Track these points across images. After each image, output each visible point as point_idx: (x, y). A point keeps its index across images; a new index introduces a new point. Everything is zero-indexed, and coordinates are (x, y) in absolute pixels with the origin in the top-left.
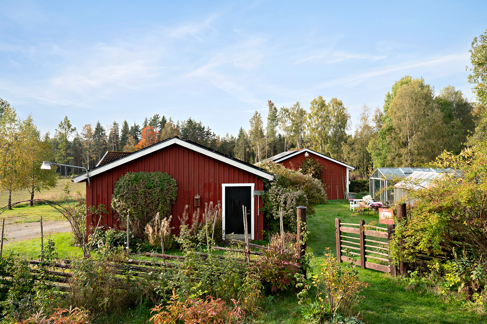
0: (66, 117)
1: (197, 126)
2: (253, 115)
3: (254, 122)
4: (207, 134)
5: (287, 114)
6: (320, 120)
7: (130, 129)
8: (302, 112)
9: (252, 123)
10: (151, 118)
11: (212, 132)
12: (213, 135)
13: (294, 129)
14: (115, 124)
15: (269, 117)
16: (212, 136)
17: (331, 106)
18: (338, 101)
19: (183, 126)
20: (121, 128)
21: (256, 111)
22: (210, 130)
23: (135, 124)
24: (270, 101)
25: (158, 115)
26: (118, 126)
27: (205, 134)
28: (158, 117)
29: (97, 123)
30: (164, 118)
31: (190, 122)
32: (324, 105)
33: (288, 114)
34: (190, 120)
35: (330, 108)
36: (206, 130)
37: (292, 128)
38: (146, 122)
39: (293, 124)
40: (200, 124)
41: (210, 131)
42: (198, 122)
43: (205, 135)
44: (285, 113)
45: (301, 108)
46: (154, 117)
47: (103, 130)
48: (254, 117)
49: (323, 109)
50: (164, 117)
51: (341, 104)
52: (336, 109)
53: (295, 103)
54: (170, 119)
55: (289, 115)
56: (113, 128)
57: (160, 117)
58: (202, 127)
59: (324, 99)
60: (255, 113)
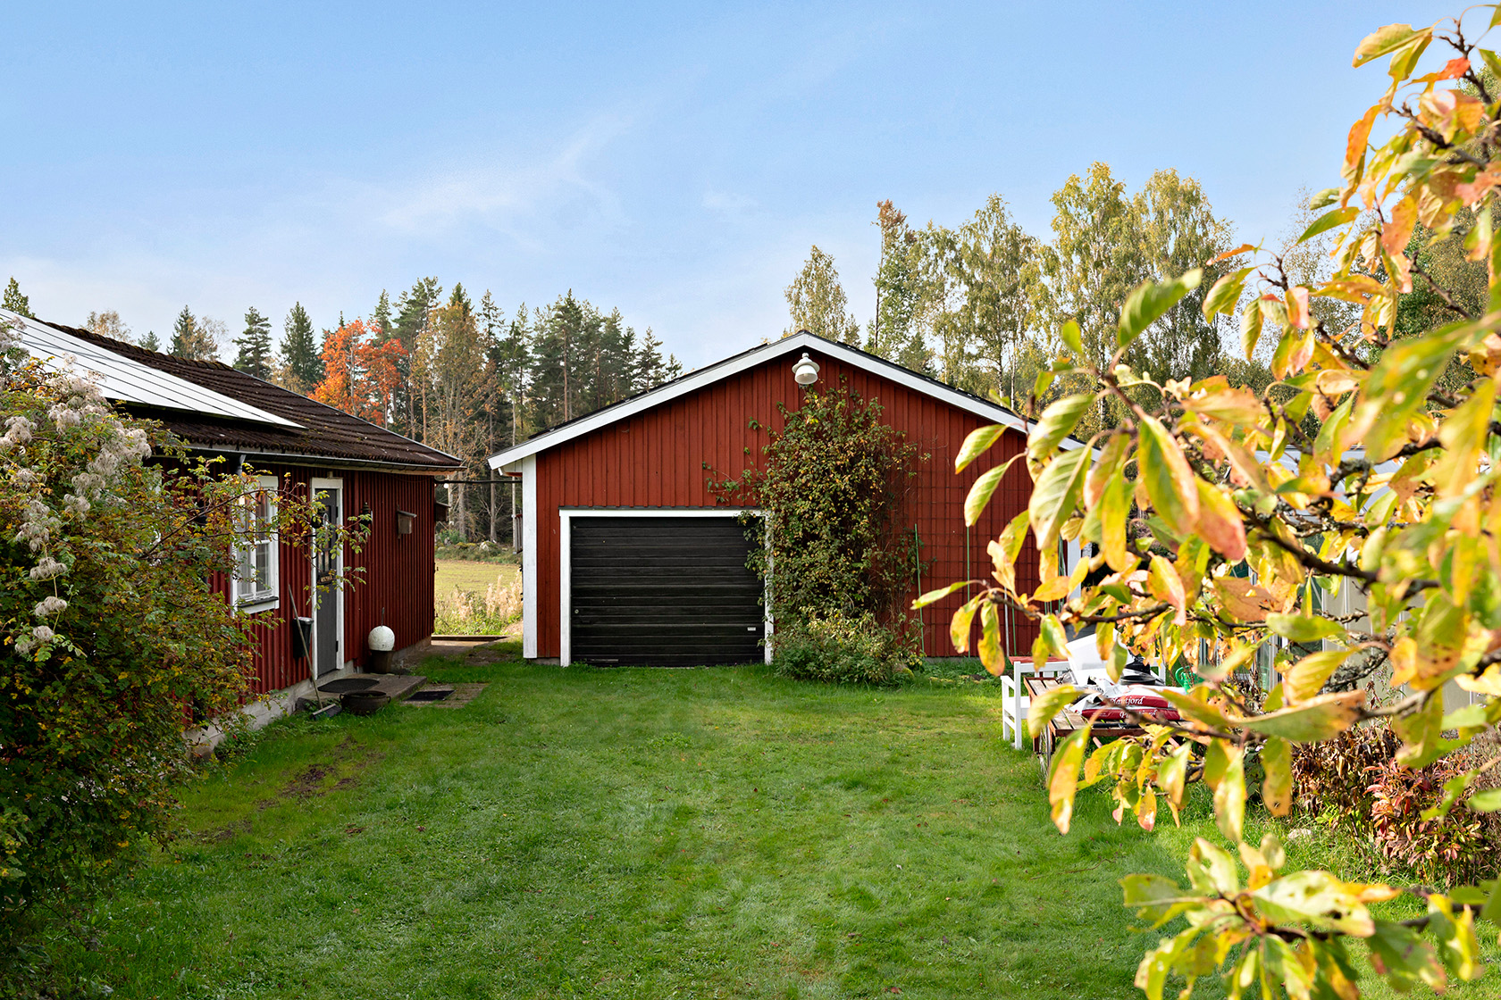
0: (13, 281)
1: (601, 329)
2: (803, 267)
3: (805, 297)
4: (646, 365)
5: (950, 255)
6: (1098, 278)
7: (318, 341)
8: (1016, 245)
9: (797, 302)
10: (405, 294)
11: (664, 355)
12: (670, 369)
13: (977, 321)
14: (253, 319)
15: (883, 276)
16: (663, 370)
17: (1150, 207)
18: (1184, 184)
19: (543, 329)
20: (278, 337)
21: (815, 248)
22: (657, 344)
23: (342, 323)
24: (889, 206)
25: (432, 283)
26: (265, 329)
27: (634, 363)
28: (435, 288)
29: (178, 317)
30: (458, 296)
31: (570, 311)
32: (1118, 205)
33: (953, 255)
34: (570, 303)
35: (1144, 218)
36: (638, 345)
37: (970, 317)
38: (382, 312)
39: (973, 300)
40: (612, 323)
41: (656, 350)
42: (605, 313)
43: (632, 368)
44: (940, 255)
45: (1009, 223)
46: (419, 290)
47: (206, 347)
48: (807, 274)
49: (1114, 222)
50: (458, 289)
51: (1192, 199)
52: (1173, 225)
53: (984, 205)
54: (487, 297)
55: (957, 259)
56: (246, 337)
57: (440, 290)
58: (623, 333)
59: (1116, 177)
60: (810, 258)
